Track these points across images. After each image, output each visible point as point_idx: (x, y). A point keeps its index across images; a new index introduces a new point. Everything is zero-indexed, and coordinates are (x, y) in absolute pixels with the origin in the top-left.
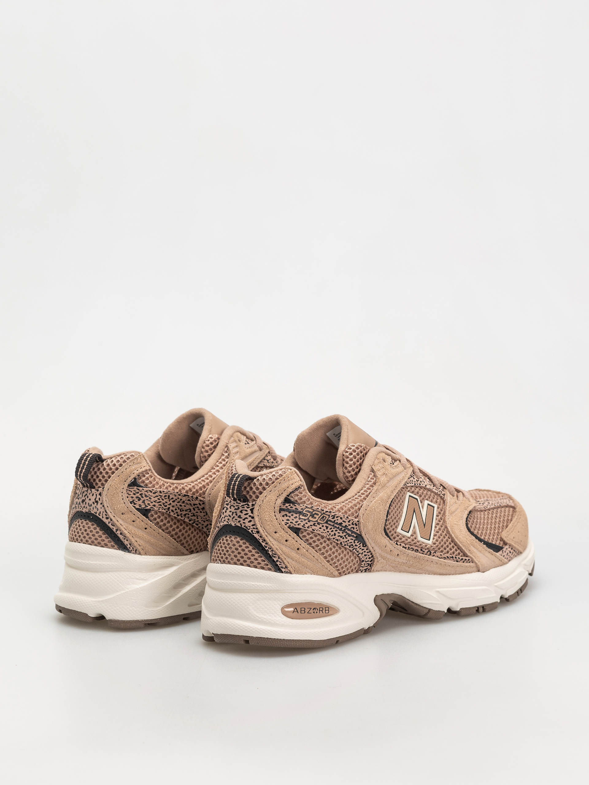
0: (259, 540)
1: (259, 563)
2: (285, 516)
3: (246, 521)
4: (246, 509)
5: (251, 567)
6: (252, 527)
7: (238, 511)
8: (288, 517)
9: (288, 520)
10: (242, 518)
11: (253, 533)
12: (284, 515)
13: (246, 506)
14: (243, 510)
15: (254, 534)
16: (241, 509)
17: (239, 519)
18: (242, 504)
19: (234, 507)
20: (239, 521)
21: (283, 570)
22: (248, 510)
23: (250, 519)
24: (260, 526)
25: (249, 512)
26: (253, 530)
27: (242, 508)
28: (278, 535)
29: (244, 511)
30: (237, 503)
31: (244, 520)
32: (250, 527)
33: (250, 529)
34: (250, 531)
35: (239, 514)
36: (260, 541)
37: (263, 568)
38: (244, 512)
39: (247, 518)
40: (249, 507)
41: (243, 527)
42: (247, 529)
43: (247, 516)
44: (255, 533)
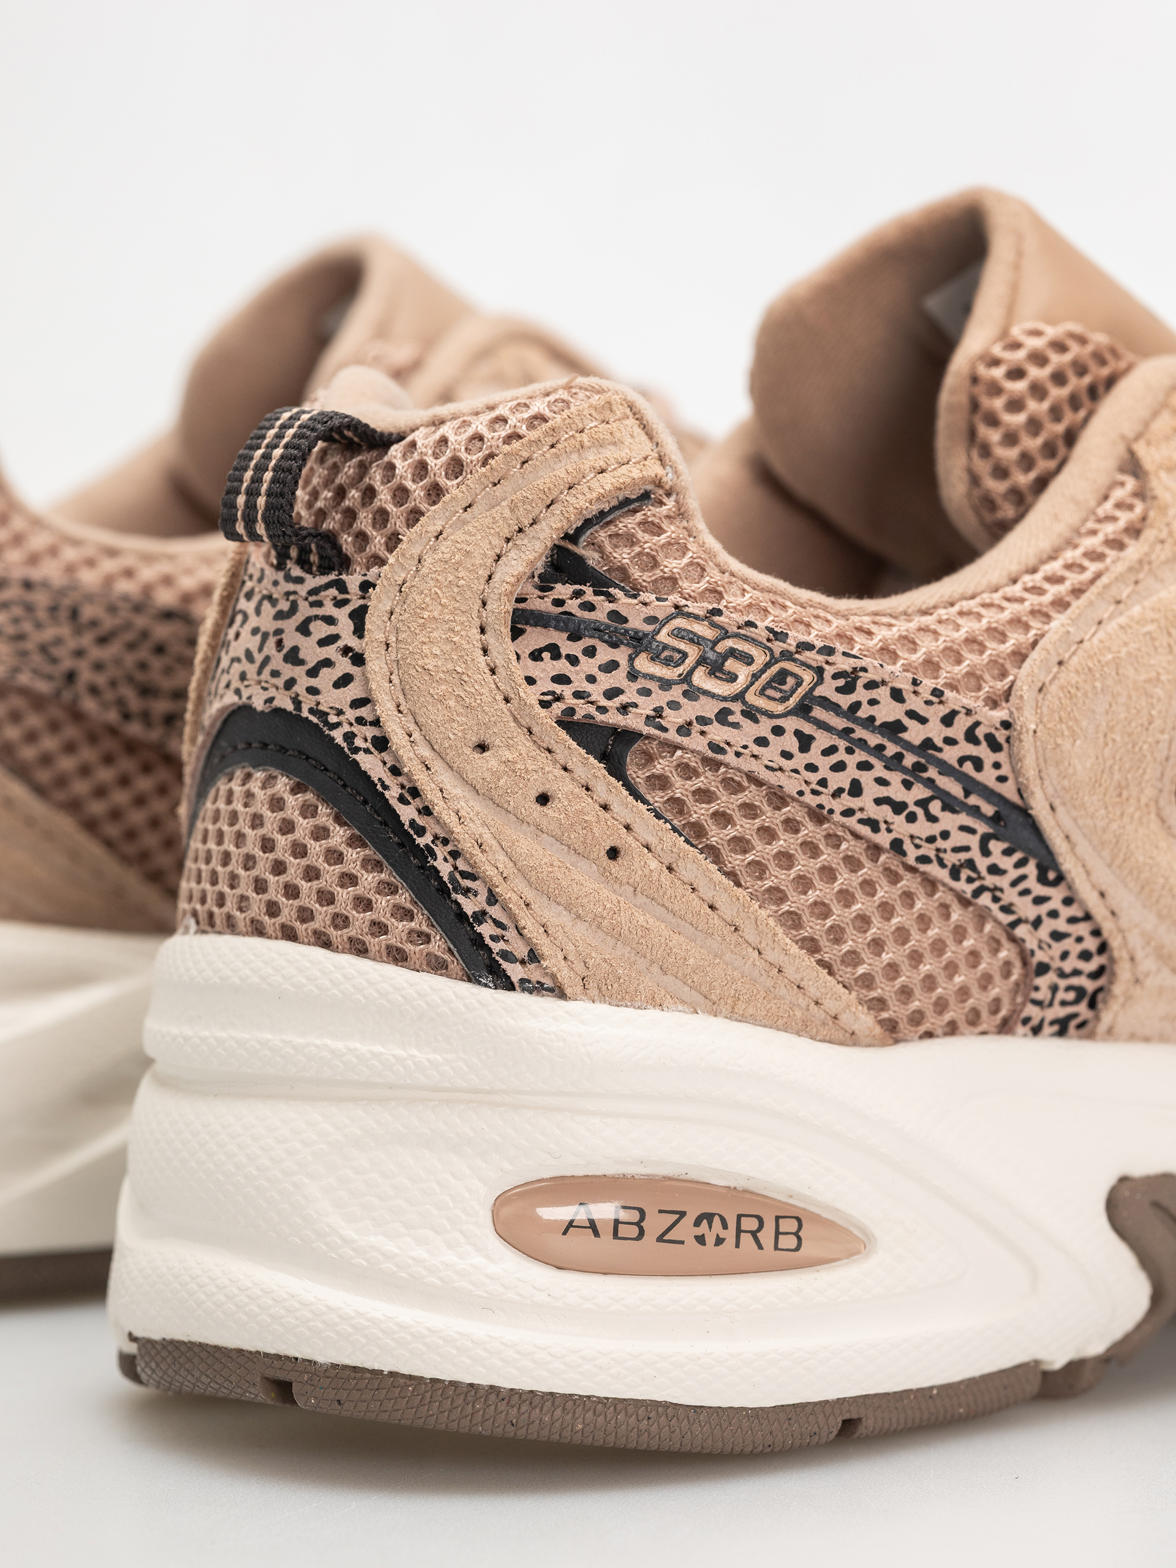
0: (385, 787)
1: (378, 928)
2: (546, 655)
3: (327, 677)
4: (329, 609)
5: (336, 950)
6: (351, 714)
7: (290, 625)
8: (563, 660)
9: (561, 679)
10: (301, 662)
11: (356, 750)
12: (540, 651)
13: (333, 592)
14: (316, 617)
15: (360, 757)
16: (305, 610)
17: (288, 671)
18: (312, 582)
19: (273, 601)
20: (290, 684)
21: (515, 972)
22: (342, 615)
23: (344, 666)
24: (391, 706)
25: (345, 626)
26: (356, 729)
27: (313, 604)
28: (493, 763)
29: (319, 622)
30: (288, 578)
31: (313, 673)
32: (340, 713)
33: (338, 725)
34: (338, 735)
35: (292, 639)
36: (387, 794)
37: (397, 957)
38: (320, 630)
39: (327, 663)
40: (345, 602)
41: (305, 713)
42: (326, 723)
43: (331, 652)
44: (367, 751)
